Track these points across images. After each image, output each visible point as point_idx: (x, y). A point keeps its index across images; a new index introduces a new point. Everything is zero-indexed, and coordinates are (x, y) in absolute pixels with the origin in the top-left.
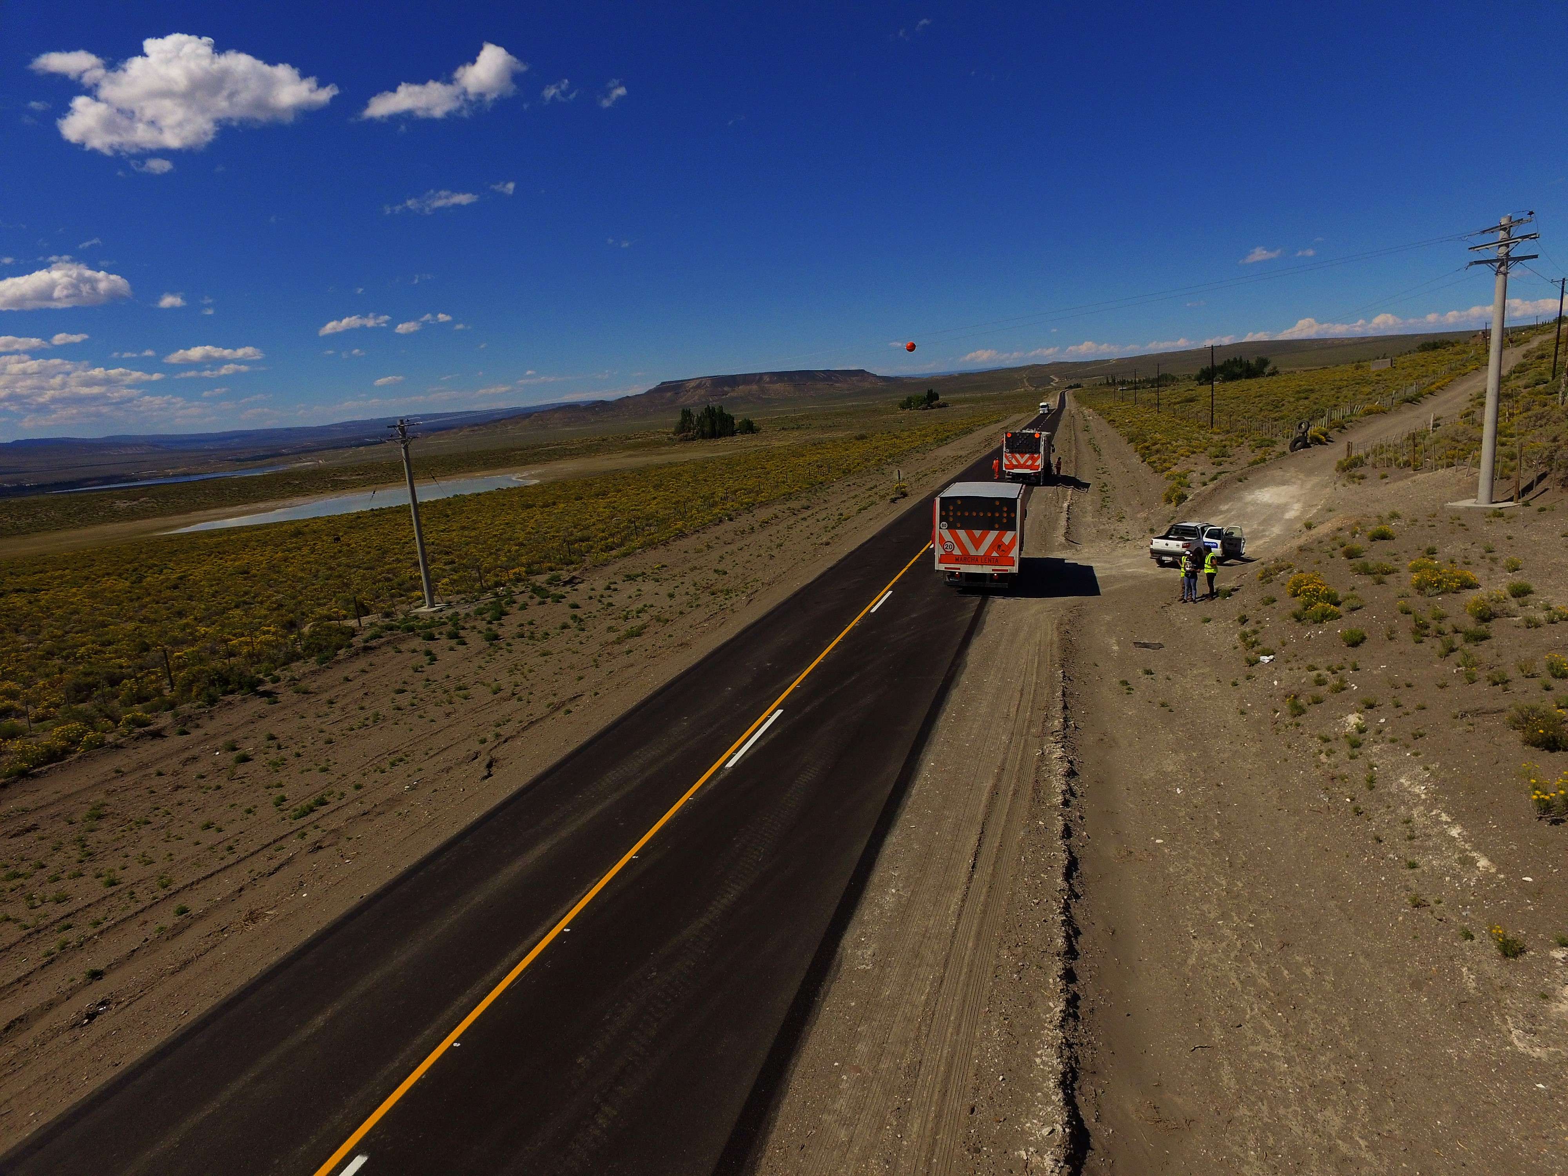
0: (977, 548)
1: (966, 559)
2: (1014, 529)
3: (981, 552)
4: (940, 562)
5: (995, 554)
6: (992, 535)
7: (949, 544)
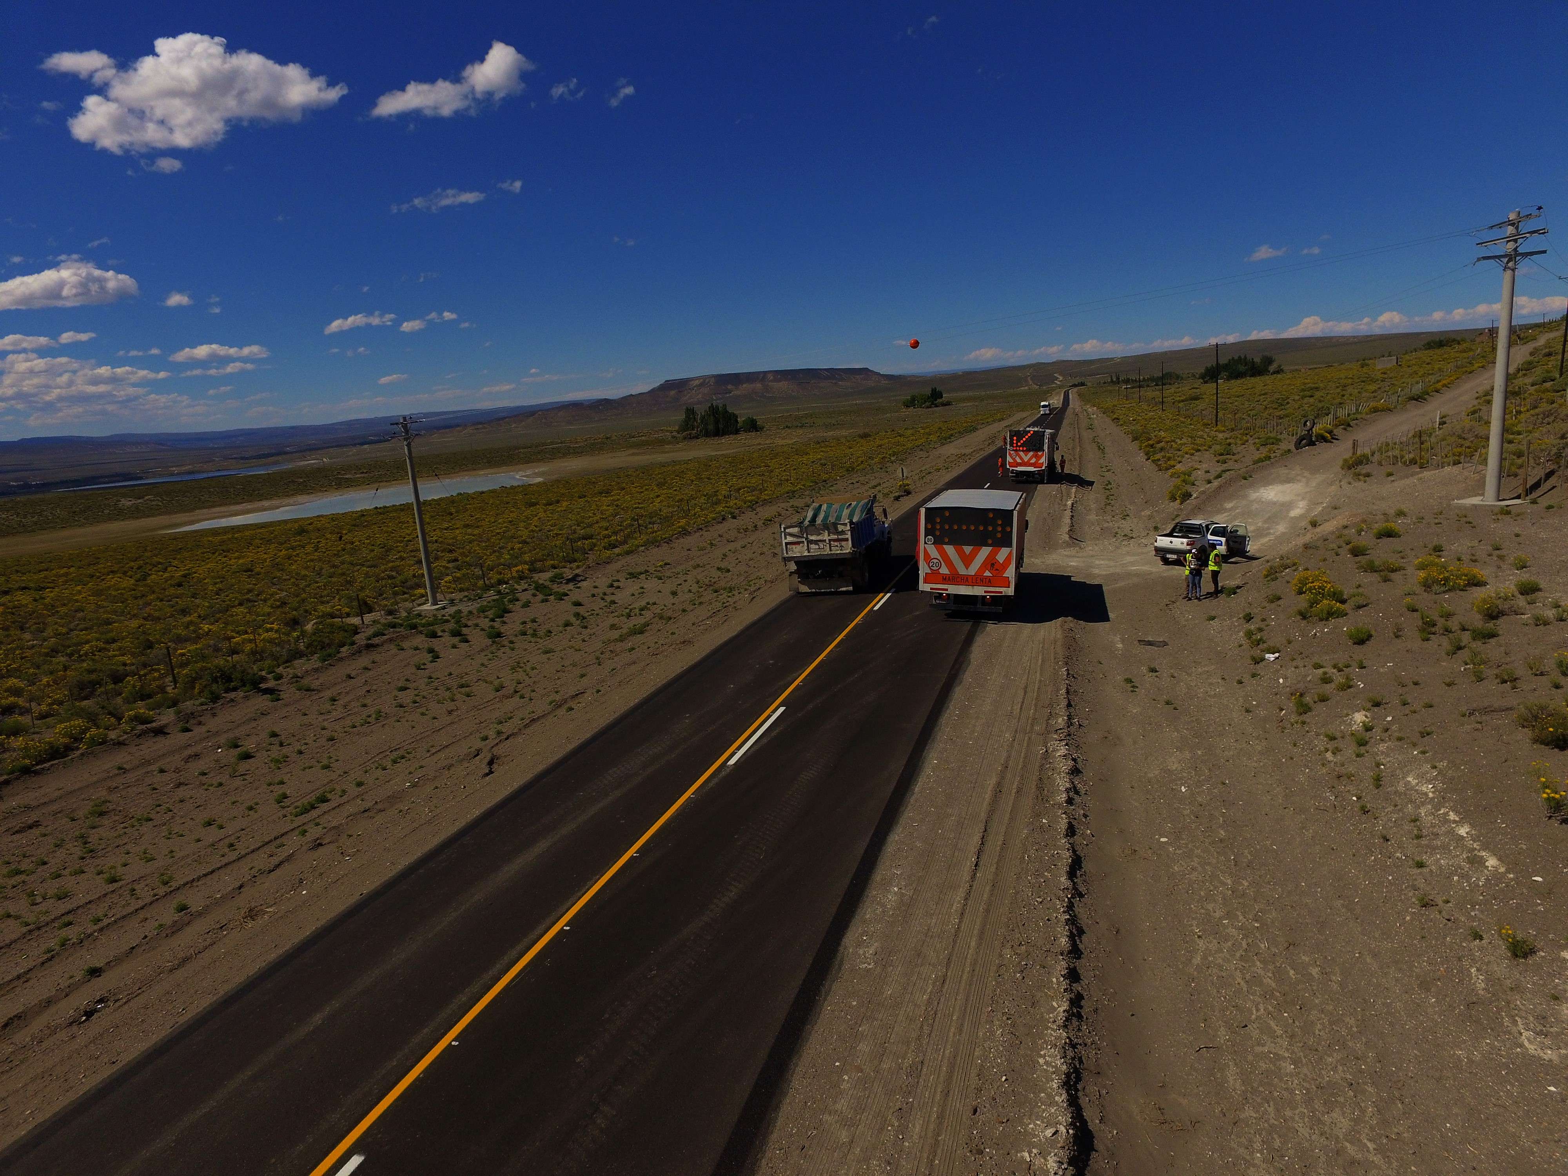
0: (967, 566)
1: (955, 578)
2: (1009, 545)
3: (973, 570)
4: (925, 582)
5: (987, 574)
6: (985, 551)
7: (935, 561)
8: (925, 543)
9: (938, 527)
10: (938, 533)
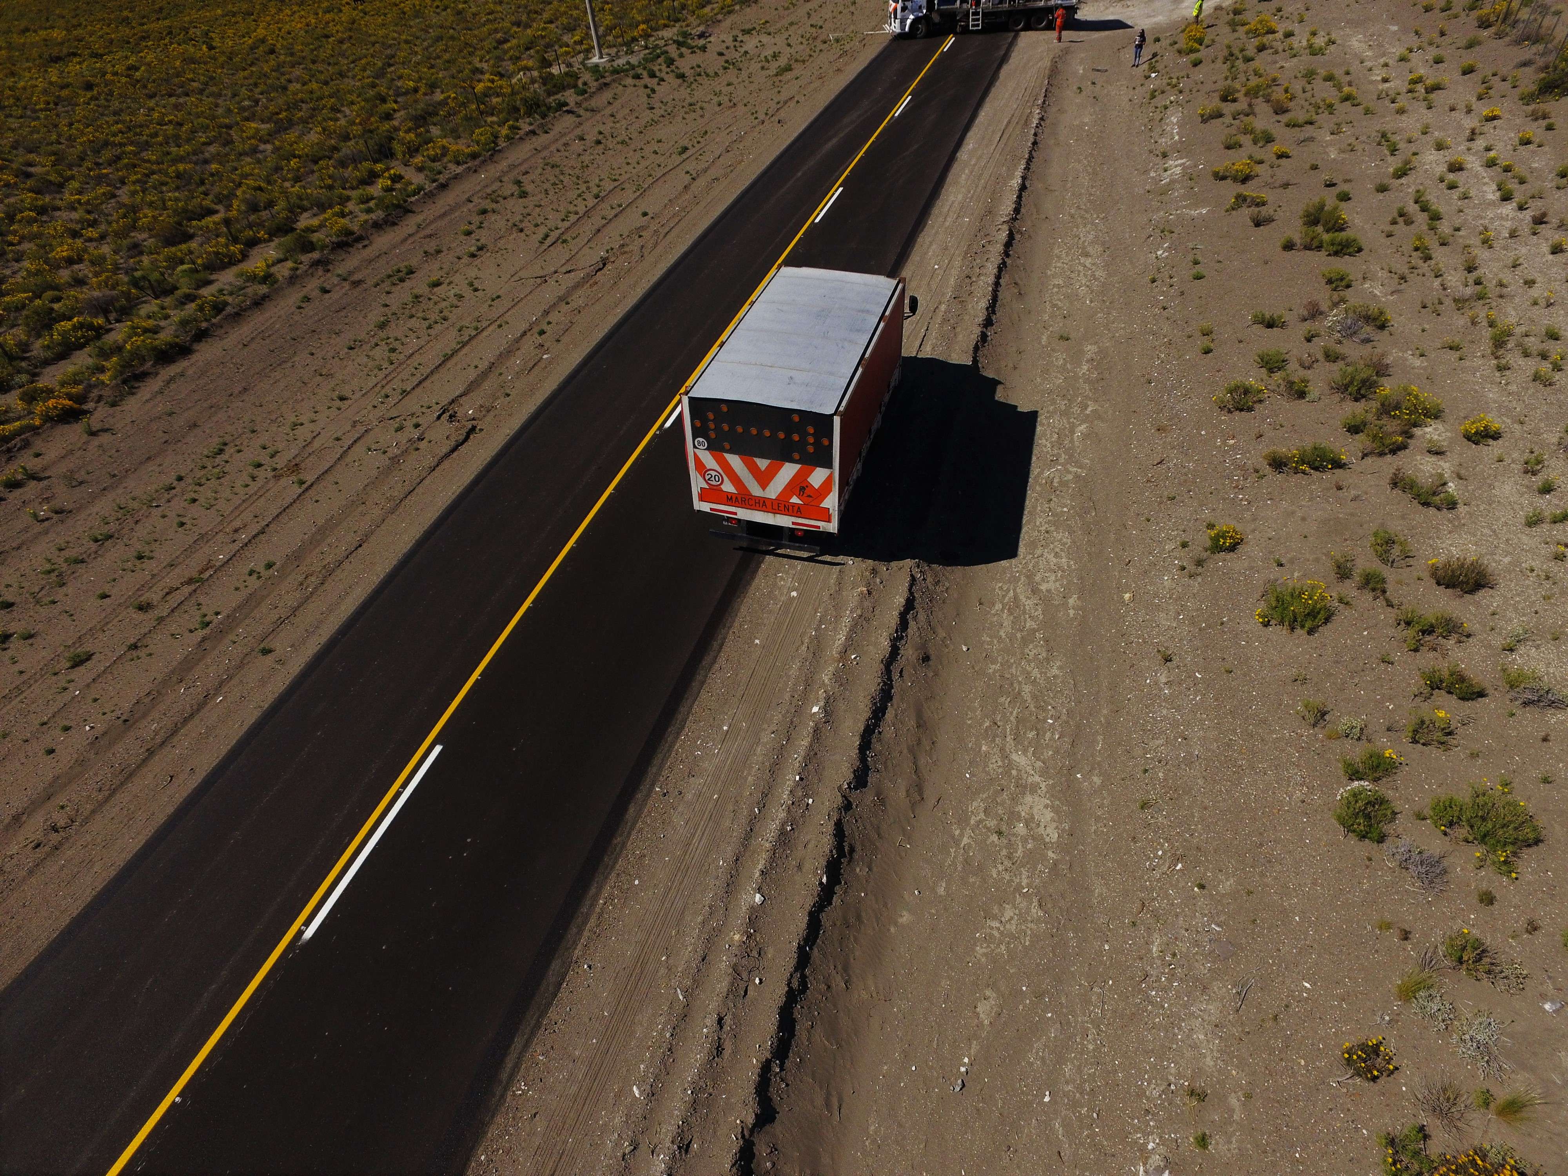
0: (764, 486)
1: (744, 499)
2: (829, 465)
4: (702, 498)
6: (788, 471)
8: (695, 447)
9: (712, 425)
10: (713, 435)
